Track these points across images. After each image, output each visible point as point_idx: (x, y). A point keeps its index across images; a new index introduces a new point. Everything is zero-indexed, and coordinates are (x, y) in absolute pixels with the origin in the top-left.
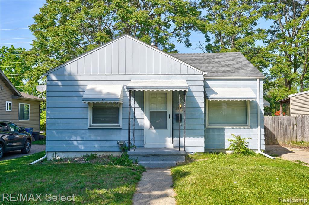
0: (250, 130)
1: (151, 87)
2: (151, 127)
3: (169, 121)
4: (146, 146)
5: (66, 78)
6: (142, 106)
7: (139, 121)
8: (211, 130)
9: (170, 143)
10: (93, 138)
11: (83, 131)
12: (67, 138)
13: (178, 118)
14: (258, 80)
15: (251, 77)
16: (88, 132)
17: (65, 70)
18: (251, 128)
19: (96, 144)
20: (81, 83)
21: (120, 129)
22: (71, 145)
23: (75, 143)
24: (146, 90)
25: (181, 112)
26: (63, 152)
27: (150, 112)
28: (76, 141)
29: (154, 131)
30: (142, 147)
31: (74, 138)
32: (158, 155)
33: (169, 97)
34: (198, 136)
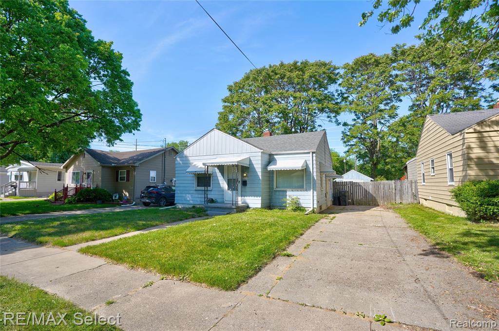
0: (306, 192)
1: (231, 162)
2: (228, 190)
3: (240, 185)
4: (225, 202)
5: (184, 159)
6: (223, 175)
7: (221, 185)
8: (277, 192)
9: (240, 201)
10: (197, 196)
11: (192, 192)
12: (184, 195)
13: (244, 183)
14: (311, 153)
15: (306, 151)
16: (194, 192)
17: (183, 154)
18: (306, 190)
19: (198, 200)
20: (191, 161)
21: (211, 190)
22: (186, 200)
23: (188, 199)
24: (226, 164)
25: (246, 179)
26: (183, 204)
27: (228, 179)
28: (189, 197)
29: (230, 192)
30: (223, 202)
31: (188, 195)
32: (221, 208)
33: (240, 168)
34: (257, 196)
